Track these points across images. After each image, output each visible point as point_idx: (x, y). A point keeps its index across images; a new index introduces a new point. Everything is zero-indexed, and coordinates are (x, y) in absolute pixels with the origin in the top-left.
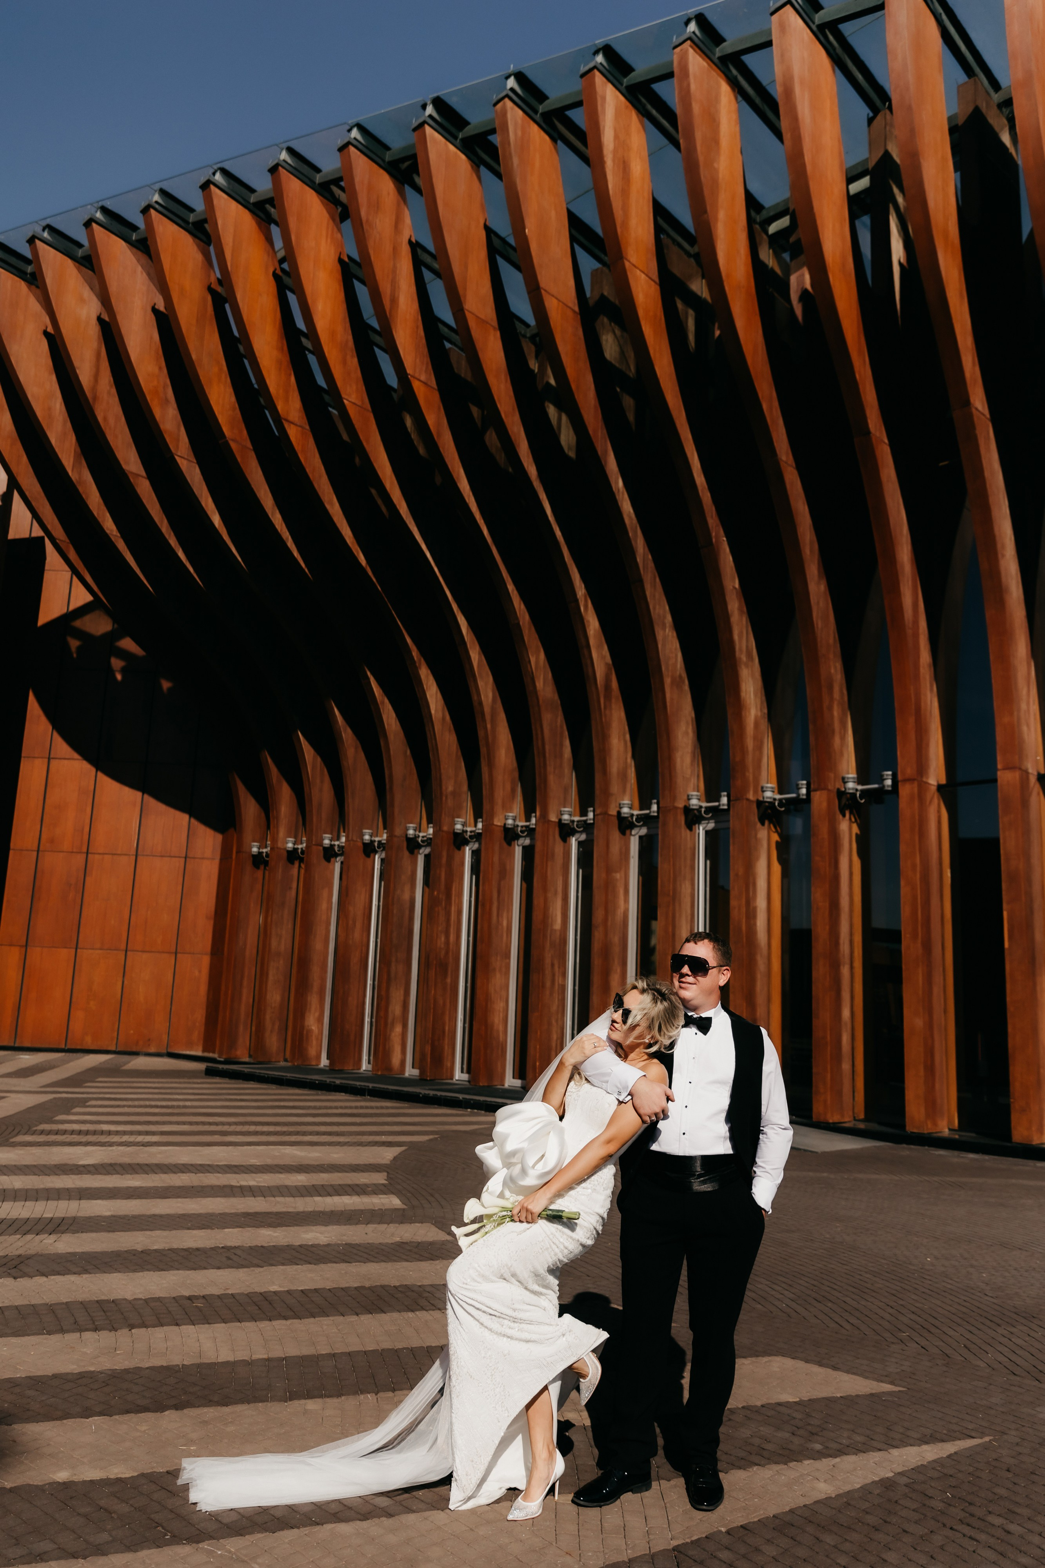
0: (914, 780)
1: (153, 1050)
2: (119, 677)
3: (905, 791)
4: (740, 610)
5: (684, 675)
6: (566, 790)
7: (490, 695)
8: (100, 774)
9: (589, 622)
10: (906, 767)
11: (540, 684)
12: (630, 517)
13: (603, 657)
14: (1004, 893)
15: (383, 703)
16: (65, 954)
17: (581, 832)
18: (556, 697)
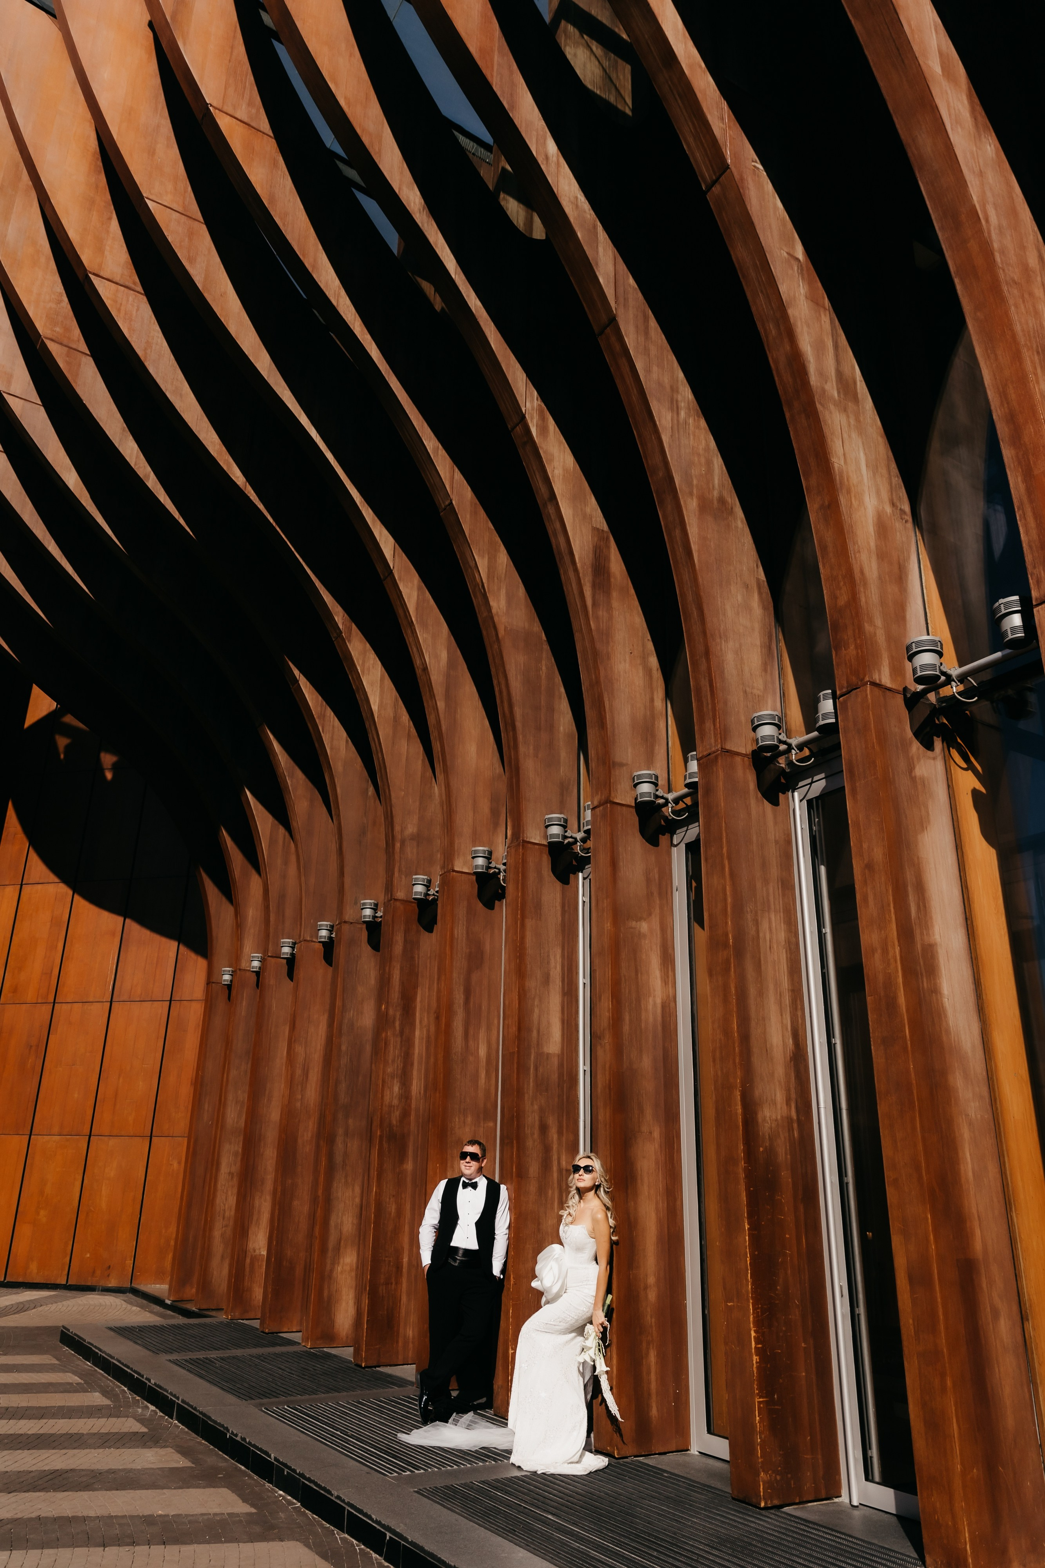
1: (113, 1283)
2: (109, 775)
4: (813, 300)
7: (444, 655)
8: (76, 897)
13: (586, 518)
15: (323, 716)
16: (17, 1142)
18: (537, 628)
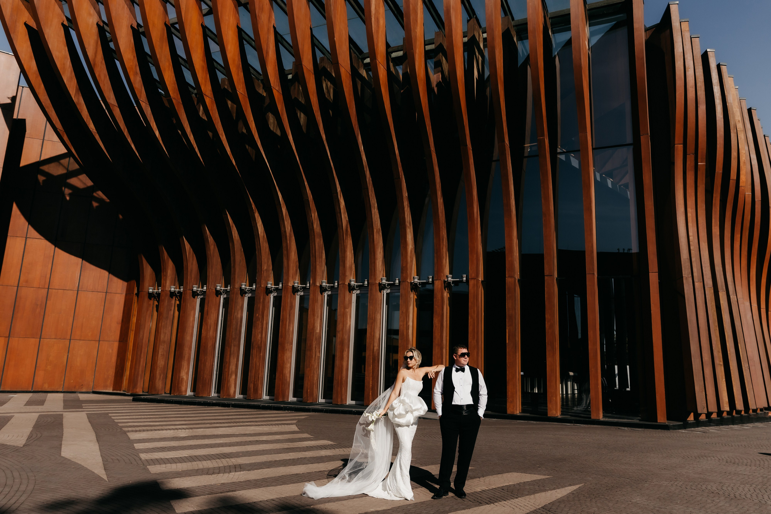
0: (475, 279)
1: (84, 390)
2: (68, 198)
3: (471, 283)
4: (407, 205)
5: (380, 229)
6: (323, 272)
7: (289, 228)
8: (57, 248)
9: (341, 202)
10: (472, 274)
11: (315, 226)
12: (365, 162)
13: (346, 218)
14: (507, 323)
15: (233, 226)
16: (33, 341)
17: (329, 291)
18: (321, 232)
